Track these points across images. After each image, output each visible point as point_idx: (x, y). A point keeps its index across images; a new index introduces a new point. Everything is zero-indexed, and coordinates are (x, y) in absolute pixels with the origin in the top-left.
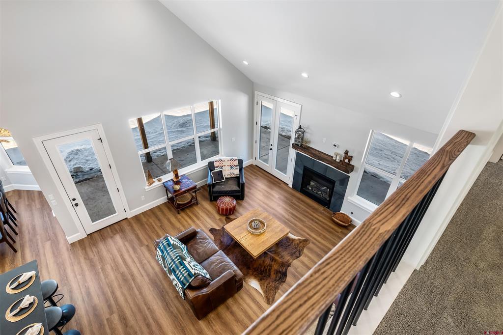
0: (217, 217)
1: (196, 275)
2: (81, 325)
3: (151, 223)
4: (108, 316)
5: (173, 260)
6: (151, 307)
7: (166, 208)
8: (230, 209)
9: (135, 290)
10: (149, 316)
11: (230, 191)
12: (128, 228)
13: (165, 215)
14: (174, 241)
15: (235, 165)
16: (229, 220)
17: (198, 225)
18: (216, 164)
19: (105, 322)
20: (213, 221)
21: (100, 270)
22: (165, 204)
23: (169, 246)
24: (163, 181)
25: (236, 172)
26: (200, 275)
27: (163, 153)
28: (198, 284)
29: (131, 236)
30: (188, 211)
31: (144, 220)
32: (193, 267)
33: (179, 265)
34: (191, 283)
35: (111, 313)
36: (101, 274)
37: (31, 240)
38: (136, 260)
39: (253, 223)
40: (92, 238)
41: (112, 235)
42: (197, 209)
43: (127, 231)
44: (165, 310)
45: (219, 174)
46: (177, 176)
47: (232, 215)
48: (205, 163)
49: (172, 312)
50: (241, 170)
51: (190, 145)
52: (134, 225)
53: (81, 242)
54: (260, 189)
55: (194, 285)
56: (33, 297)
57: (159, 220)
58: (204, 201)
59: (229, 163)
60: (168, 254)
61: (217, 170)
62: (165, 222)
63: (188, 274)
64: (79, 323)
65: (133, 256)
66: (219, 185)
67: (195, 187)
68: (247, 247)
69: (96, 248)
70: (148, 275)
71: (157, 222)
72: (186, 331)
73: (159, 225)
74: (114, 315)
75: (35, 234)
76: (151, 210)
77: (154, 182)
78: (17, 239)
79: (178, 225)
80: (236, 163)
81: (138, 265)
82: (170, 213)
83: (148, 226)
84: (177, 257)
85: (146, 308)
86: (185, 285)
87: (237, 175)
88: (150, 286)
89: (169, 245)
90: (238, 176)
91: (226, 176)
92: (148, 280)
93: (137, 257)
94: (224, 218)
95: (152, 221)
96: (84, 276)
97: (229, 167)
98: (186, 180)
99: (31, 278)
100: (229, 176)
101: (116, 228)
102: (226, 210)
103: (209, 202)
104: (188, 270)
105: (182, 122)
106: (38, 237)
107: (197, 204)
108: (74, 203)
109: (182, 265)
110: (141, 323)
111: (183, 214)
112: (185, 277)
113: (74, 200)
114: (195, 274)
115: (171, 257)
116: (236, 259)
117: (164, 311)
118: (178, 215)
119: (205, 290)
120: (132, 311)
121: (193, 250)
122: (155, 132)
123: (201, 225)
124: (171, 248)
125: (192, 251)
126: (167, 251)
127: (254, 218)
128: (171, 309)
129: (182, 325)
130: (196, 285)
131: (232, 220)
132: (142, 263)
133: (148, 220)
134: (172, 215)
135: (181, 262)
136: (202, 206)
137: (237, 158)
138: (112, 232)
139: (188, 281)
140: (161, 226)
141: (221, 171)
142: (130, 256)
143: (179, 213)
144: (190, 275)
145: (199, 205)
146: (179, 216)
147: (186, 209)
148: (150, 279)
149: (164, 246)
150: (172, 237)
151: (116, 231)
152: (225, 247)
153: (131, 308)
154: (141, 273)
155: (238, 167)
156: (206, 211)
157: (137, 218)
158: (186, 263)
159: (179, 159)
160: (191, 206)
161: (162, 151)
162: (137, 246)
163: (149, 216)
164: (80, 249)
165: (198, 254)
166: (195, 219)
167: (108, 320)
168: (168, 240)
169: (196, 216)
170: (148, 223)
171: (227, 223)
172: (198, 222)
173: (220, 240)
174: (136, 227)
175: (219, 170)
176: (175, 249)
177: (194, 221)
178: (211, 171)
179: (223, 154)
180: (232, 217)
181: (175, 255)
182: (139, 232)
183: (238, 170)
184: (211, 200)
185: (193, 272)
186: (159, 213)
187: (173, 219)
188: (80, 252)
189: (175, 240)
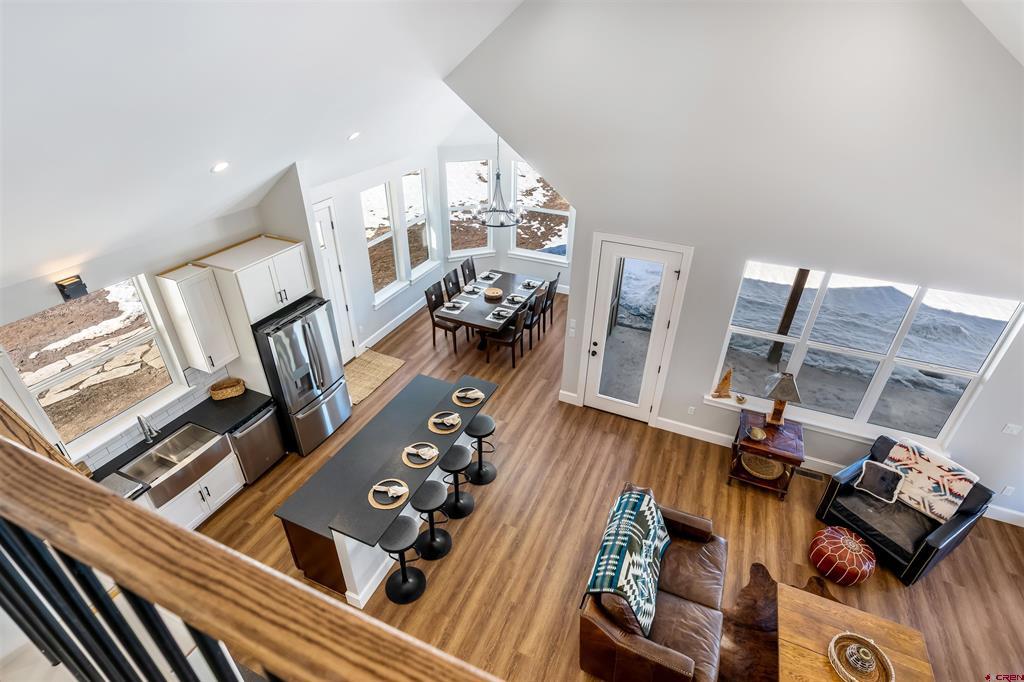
0: (799, 558)
1: (620, 593)
2: (482, 502)
3: (671, 460)
4: (508, 523)
5: (617, 534)
6: (552, 570)
7: (717, 458)
8: (840, 570)
9: (560, 527)
10: (539, 578)
11: (880, 535)
12: (636, 438)
13: (704, 465)
14: (650, 509)
15: (955, 490)
16: (818, 586)
17: (744, 533)
18: (895, 452)
19: (500, 526)
20: (780, 555)
21: (554, 461)
22: (723, 449)
23: (633, 509)
24: (746, 406)
25: (945, 509)
26: (626, 598)
27: (816, 361)
28: (610, 608)
29: (627, 452)
30: (750, 495)
31: (667, 445)
32: (630, 577)
33: (616, 549)
34: (603, 596)
35: (514, 524)
36: (550, 467)
37: (534, 366)
38: (600, 490)
39: (853, 647)
40: (584, 413)
41: (607, 430)
42: (771, 506)
43: (630, 441)
44: (563, 596)
45: (883, 479)
46: (778, 413)
47: (836, 588)
48: (873, 432)
49: (565, 609)
50: (963, 514)
51: (898, 381)
52: (647, 442)
53: (571, 407)
54: (996, 610)
55: (603, 602)
56: (459, 419)
57: (688, 465)
58: (804, 505)
59: (937, 474)
60: (620, 519)
61: (889, 466)
62: (694, 476)
63: (612, 577)
64: (482, 498)
65: (602, 482)
66: (864, 501)
67: (798, 462)
68: (786, 672)
69: (577, 431)
70: (592, 526)
71: (682, 466)
72: (554, 654)
73: (680, 473)
74: (515, 529)
75: (543, 361)
76: (691, 442)
77: (729, 397)
78: (527, 354)
79: (708, 500)
80: (964, 489)
81: (595, 500)
82: (714, 470)
83: (663, 461)
84: (625, 535)
85: (546, 563)
86: (594, 587)
87: (940, 516)
88: (579, 542)
89: (636, 507)
90: (942, 522)
91: (905, 498)
92: (586, 531)
93: (605, 488)
94: (809, 574)
95: (675, 459)
96: (535, 450)
97: (931, 484)
98: (792, 435)
99: (476, 399)
100: (912, 504)
101: (623, 425)
102: (829, 562)
103: (811, 515)
104: (617, 571)
105: (924, 321)
106: (543, 366)
107: (781, 497)
108: (593, 348)
109: (619, 554)
110: (526, 573)
111: (735, 492)
112: (604, 576)
113: (595, 344)
114: (621, 588)
115: (618, 527)
116: (747, 668)
117: (560, 594)
118: (726, 486)
119: (616, 635)
120: (532, 547)
121: (675, 559)
122: (838, 315)
123: (748, 538)
124: (632, 515)
125: (671, 557)
126: (624, 513)
127: (872, 642)
128: (570, 603)
129: (559, 643)
130: (606, 605)
131: (824, 593)
132: (602, 502)
133: (671, 452)
134: (715, 477)
135: (624, 549)
136: (789, 510)
137: (976, 479)
138: (612, 425)
139: (602, 587)
140: (680, 478)
141: (898, 478)
142: (599, 478)
143: (729, 484)
144: (613, 581)
145: (783, 505)
146: (725, 489)
147: (749, 489)
148: (588, 533)
149: (628, 502)
150: (653, 501)
151: (618, 429)
152: (750, 622)
153: (533, 545)
154: (586, 515)
155: (960, 502)
156: (786, 526)
157: (660, 434)
158: (628, 559)
159: (836, 392)
160: (765, 491)
161: (817, 357)
162: (619, 475)
163: (679, 447)
164: (561, 416)
165: (675, 573)
166: (748, 520)
167: (504, 526)
168: (641, 500)
169: (756, 516)
170: (667, 457)
171: (805, 589)
172: (748, 529)
173: (756, 602)
174: (646, 446)
175: (893, 469)
176: (635, 521)
177: (741, 521)
178: (873, 458)
179: (946, 445)
180: (831, 588)
181: (626, 529)
182: (642, 456)
183: (954, 509)
184: (819, 516)
185: (622, 582)
186: (698, 456)
187: (709, 485)
188: (558, 420)
189: (653, 509)
